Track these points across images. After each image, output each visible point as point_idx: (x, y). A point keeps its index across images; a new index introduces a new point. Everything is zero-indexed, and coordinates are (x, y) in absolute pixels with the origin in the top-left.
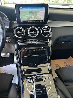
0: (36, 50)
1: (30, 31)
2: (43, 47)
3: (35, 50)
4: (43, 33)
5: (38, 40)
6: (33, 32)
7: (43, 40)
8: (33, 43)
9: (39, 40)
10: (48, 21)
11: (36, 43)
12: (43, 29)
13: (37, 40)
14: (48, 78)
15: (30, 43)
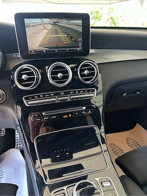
0: (70, 115)
1: (52, 73)
2: (84, 108)
3: (66, 116)
4: (82, 76)
5: (71, 93)
6: (60, 75)
7: (84, 92)
8: (60, 100)
9: (75, 92)
10: (91, 51)
11: (68, 98)
12: (81, 68)
13: (69, 93)
14: (109, 184)
15: (55, 99)
